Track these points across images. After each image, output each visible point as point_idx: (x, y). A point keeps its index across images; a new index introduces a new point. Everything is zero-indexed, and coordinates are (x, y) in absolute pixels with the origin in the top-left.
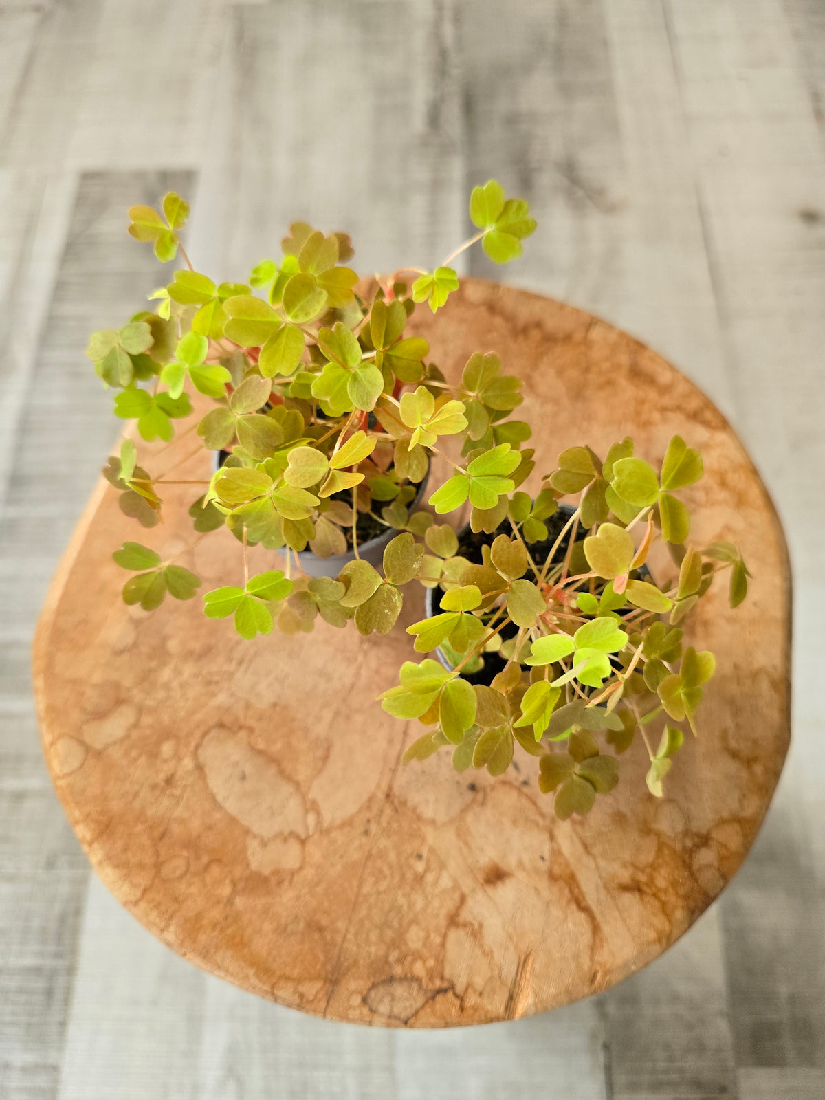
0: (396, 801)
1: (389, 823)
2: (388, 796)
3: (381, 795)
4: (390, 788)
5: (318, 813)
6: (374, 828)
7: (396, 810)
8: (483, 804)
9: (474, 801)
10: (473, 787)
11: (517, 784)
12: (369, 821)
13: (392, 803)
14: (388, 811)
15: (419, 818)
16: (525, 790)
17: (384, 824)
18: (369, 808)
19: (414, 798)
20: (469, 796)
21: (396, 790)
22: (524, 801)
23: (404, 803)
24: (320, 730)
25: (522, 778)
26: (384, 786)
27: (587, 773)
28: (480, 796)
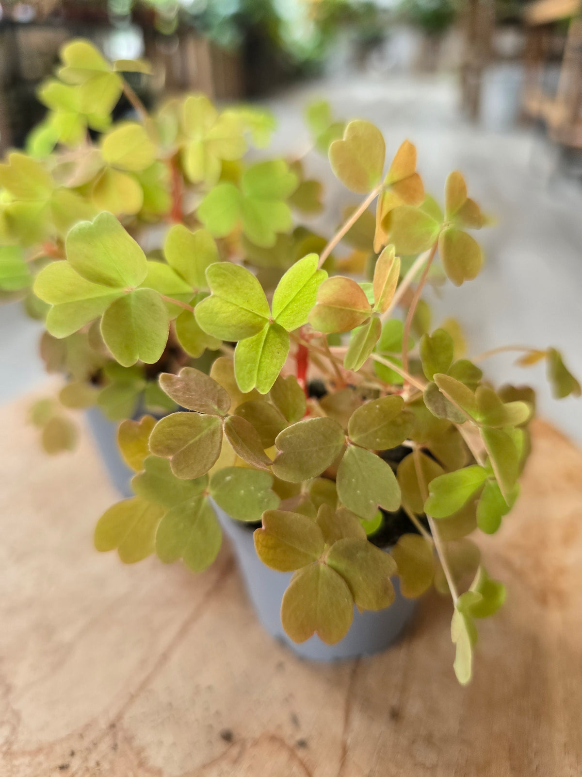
0: (120, 735)
1: (98, 764)
2: (113, 726)
3: (103, 724)
4: (120, 717)
5: (14, 730)
6: (76, 764)
7: (115, 747)
8: (236, 761)
9: (223, 755)
10: (227, 737)
11: (292, 742)
12: (73, 754)
13: (115, 736)
14: (105, 746)
15: (141, 764)
16: (301, 753)
17: (92, 764)
18: (81, 736)
19: (145, 736)
20: (220, 747)
21: (126, 721)
22: (296, 769)
23: (129, 740)
24: (66, 635)
25: (299, 737)
26: (112, 715)
27: (342, 565)
28: (235, 751)
